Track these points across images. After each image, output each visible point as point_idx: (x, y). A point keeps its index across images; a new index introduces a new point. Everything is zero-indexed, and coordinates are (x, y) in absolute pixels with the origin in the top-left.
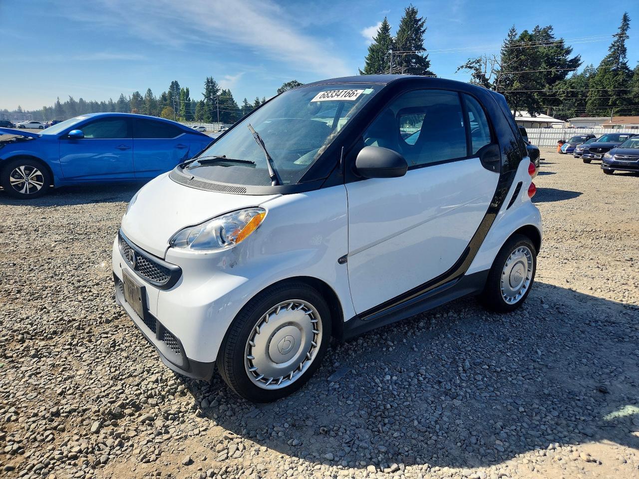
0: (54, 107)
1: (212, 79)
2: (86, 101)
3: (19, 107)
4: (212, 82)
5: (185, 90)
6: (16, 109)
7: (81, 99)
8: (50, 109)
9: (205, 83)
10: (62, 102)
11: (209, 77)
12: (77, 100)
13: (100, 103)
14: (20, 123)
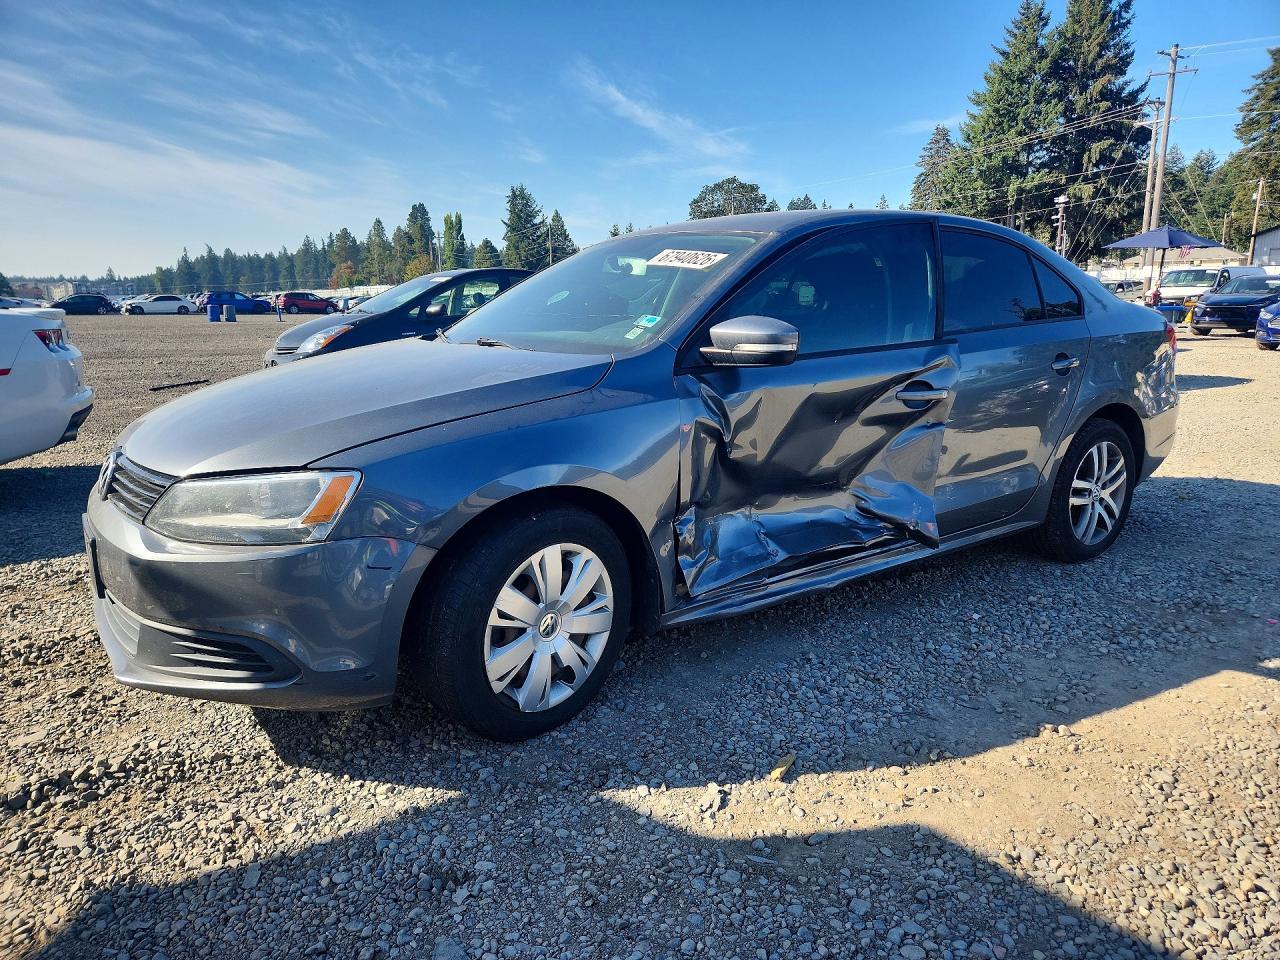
0: (175, 267)
1: (522, 190)
2: (238, 255)
3: (110, 270)
4: (523, 197)
5: (454, 219)
6: (104, 274)
7: (228, 251)
8: (169, 271)
9: (508, 199)
10: (192, 258)
11: (517, 185)
12: (220, 253)
13: (262, 256)
14: (129, 302)
